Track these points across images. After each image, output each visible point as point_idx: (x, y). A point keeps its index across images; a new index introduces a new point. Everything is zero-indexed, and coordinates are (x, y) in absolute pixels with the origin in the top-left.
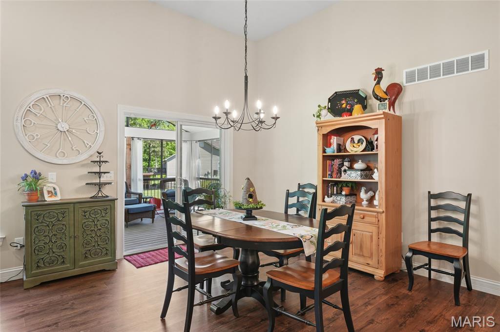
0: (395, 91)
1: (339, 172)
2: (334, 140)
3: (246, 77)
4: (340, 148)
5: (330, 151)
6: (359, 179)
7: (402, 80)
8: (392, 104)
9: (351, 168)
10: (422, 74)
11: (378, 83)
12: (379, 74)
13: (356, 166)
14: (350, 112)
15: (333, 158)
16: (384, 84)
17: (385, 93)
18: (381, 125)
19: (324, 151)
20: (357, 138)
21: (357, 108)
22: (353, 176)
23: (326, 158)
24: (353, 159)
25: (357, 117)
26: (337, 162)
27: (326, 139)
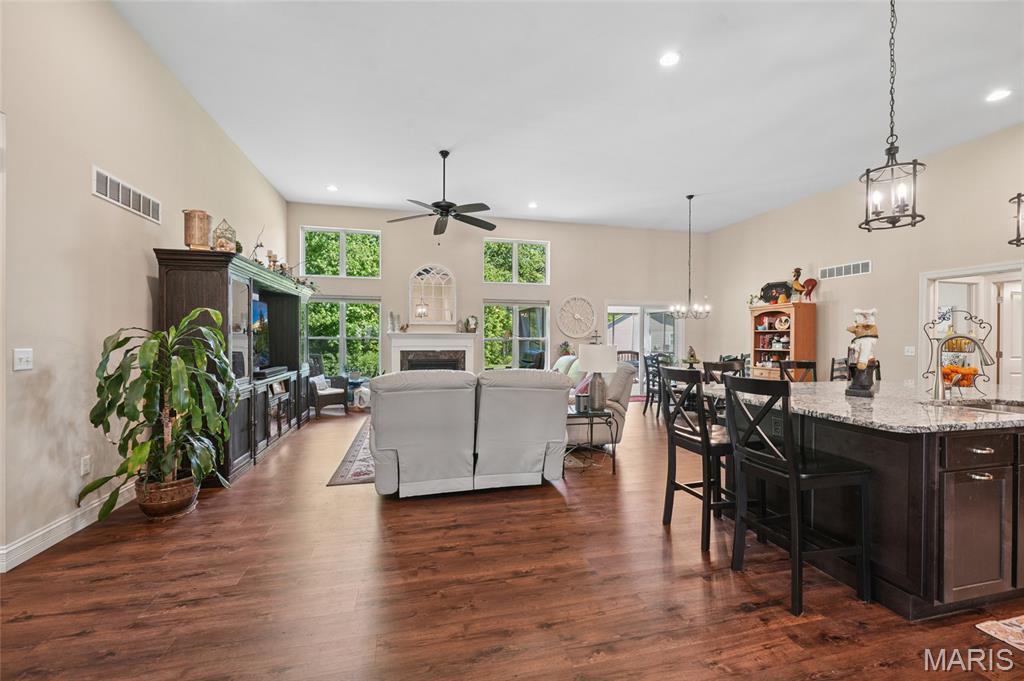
0: (812, 285)
1: (770, 344)
2: (766, 320)
3: (690, 291)
4: (771, 326)
5: (760, 329)
6: (781, 349)
7: (817, 276)
8: (808, 294)
9: (778, 341)
10: (831, 273)
11: (797, 279)
12: (798, 272)
13: (782, 340)
14: (775, 300)
15: (765, 333)
16: (802, 280)
17: (803, 287)
18: (792, 311)
19: (756, 328)
20: (784, 318)
21: (782, 297)
22: (777, 347)
23: (757, 334)
24: (781, 334)
25: (781, 305)
26: (768, 337)
27: (758, 320)
